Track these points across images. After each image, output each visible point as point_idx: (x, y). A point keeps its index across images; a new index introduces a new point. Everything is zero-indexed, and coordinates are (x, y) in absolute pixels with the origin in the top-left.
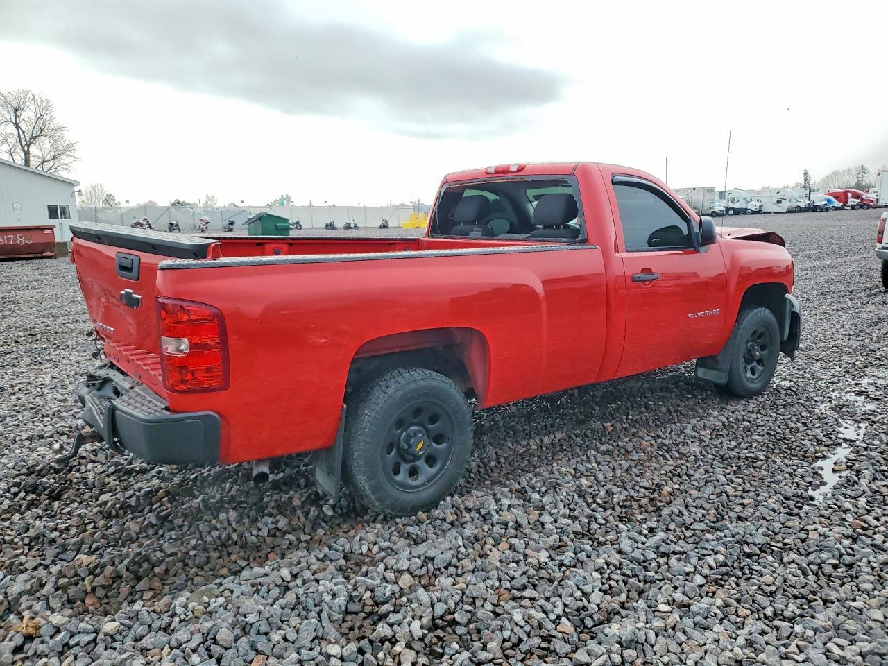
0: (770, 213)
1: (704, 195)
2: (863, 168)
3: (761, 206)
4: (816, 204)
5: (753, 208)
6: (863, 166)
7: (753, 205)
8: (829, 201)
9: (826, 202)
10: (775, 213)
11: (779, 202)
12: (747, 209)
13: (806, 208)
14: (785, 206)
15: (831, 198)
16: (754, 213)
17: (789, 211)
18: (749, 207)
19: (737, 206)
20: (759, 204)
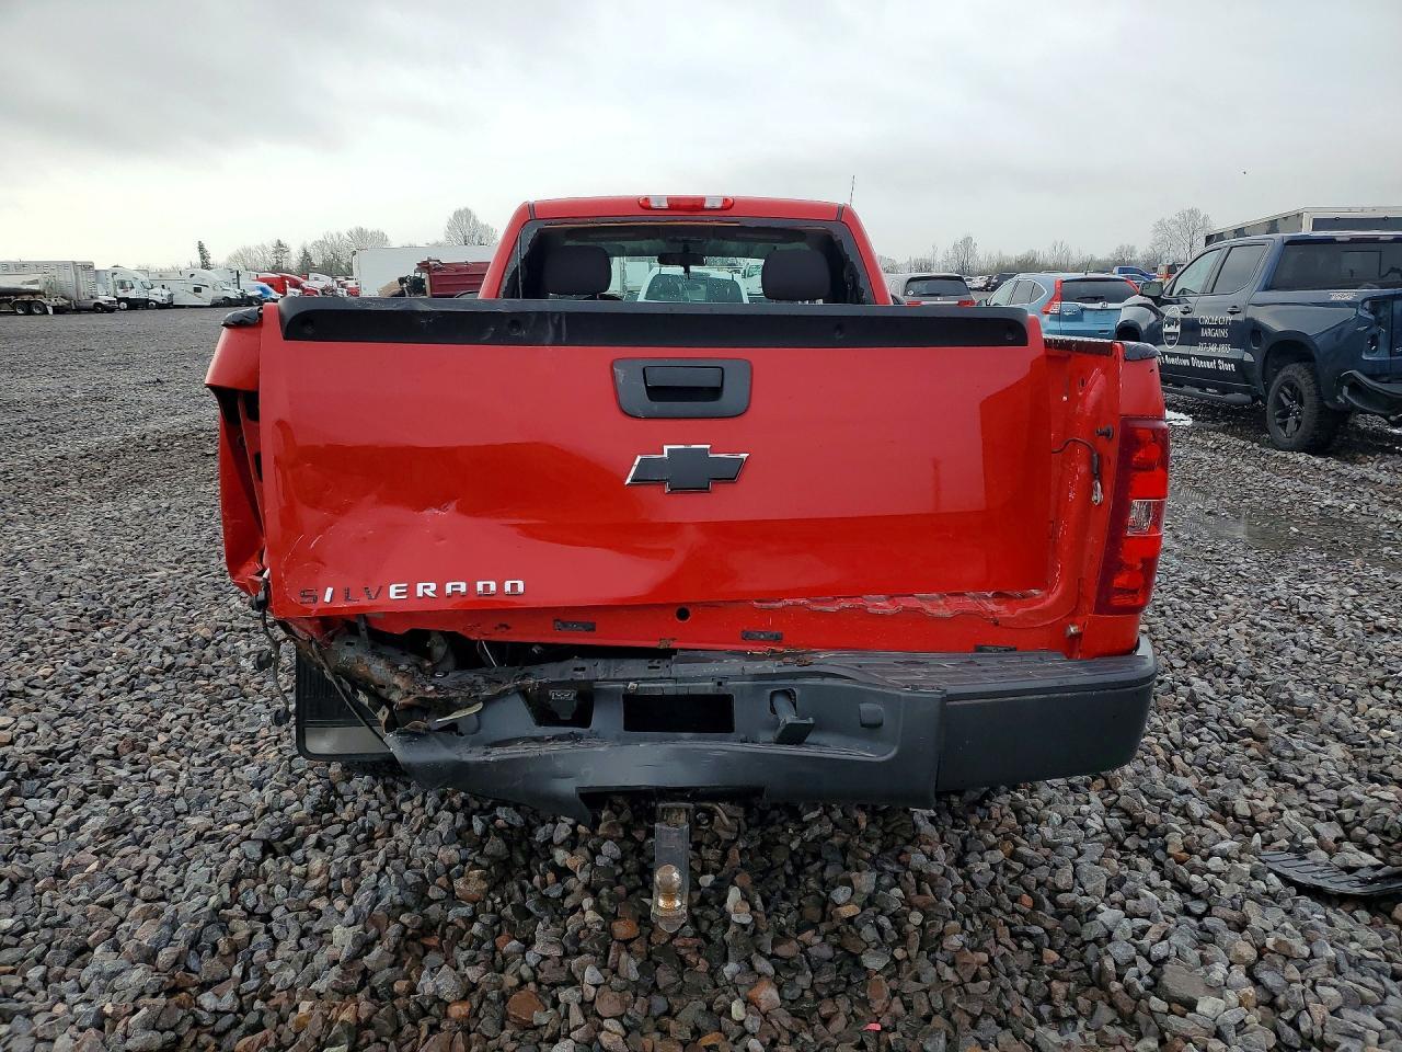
0: (183, 307)
1: (76, 274)
2: (279, 244)
3: (171, 296)
4: (250, 294)
5: (159, 299)
6: (279, 241)
7: (158, 295)
8: (263, 289)
9: (260, 292)
10: (191, 307)
11: (197, 290)
12: (148, 301)
13: (238, 299)
14: (207, 297)
15: (264, 285)
16: (160, 306)
17: (215, 305)
18: (152, 297)
19: (132, 295)
20: (166, 293)
